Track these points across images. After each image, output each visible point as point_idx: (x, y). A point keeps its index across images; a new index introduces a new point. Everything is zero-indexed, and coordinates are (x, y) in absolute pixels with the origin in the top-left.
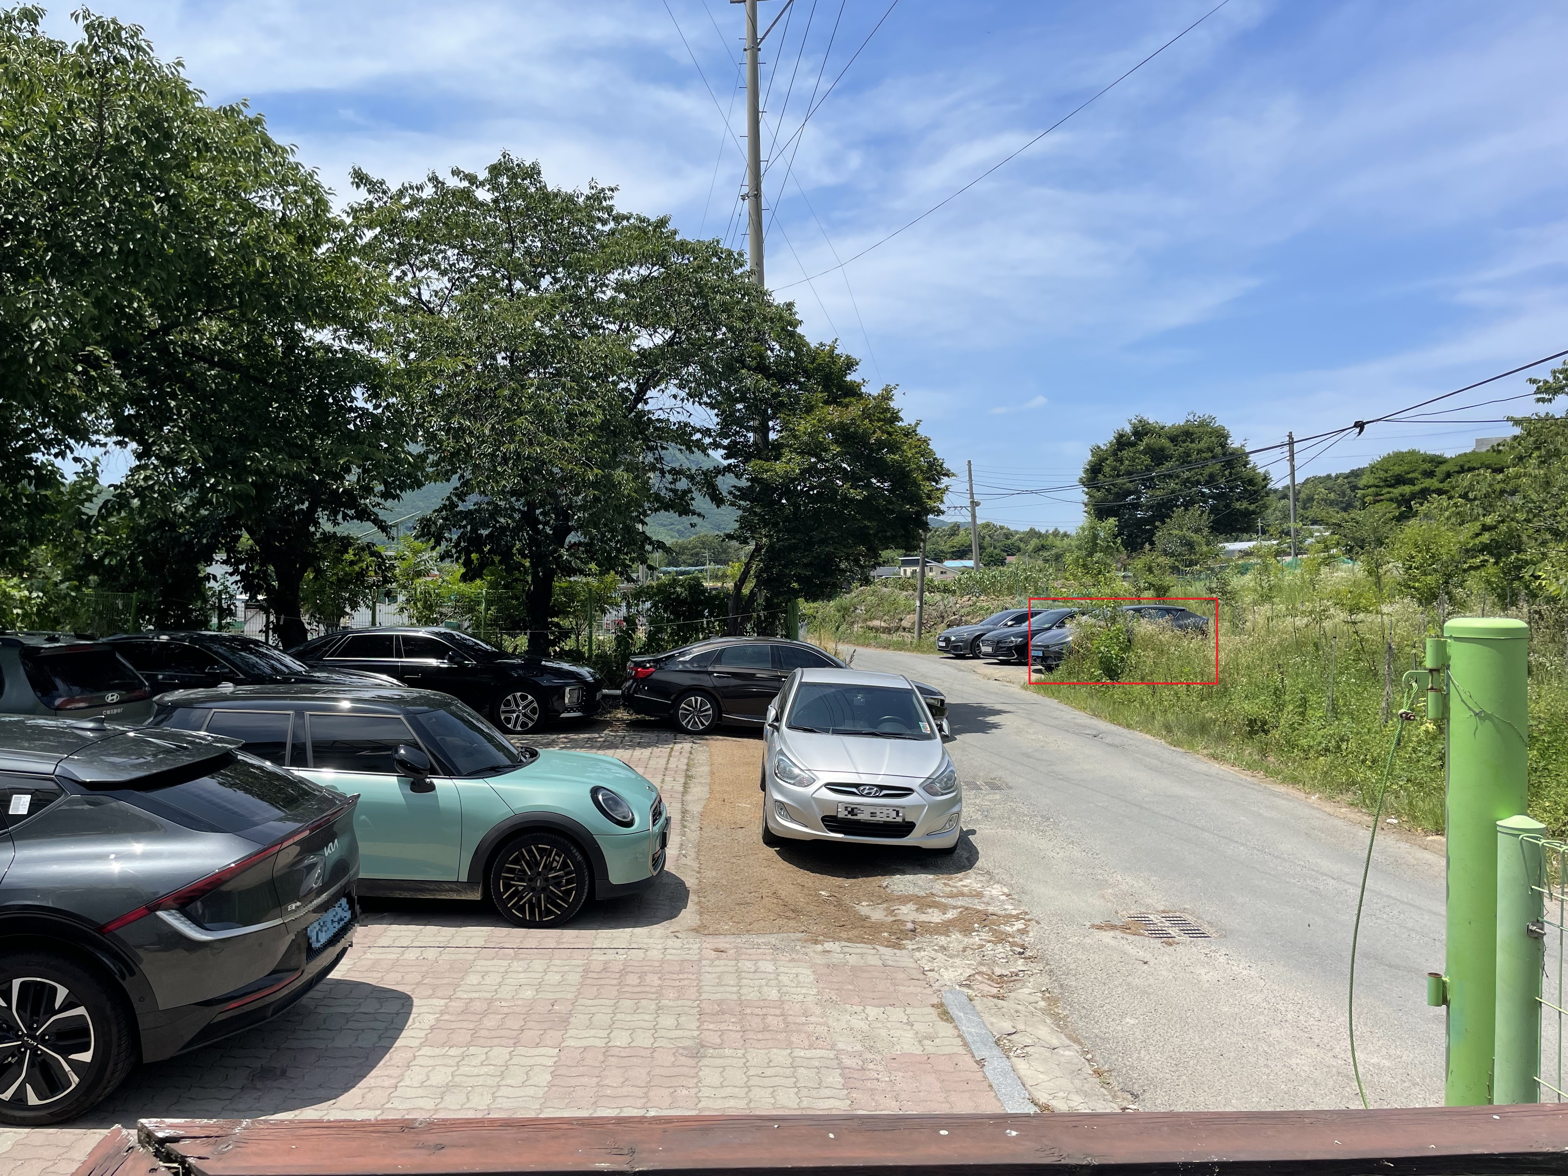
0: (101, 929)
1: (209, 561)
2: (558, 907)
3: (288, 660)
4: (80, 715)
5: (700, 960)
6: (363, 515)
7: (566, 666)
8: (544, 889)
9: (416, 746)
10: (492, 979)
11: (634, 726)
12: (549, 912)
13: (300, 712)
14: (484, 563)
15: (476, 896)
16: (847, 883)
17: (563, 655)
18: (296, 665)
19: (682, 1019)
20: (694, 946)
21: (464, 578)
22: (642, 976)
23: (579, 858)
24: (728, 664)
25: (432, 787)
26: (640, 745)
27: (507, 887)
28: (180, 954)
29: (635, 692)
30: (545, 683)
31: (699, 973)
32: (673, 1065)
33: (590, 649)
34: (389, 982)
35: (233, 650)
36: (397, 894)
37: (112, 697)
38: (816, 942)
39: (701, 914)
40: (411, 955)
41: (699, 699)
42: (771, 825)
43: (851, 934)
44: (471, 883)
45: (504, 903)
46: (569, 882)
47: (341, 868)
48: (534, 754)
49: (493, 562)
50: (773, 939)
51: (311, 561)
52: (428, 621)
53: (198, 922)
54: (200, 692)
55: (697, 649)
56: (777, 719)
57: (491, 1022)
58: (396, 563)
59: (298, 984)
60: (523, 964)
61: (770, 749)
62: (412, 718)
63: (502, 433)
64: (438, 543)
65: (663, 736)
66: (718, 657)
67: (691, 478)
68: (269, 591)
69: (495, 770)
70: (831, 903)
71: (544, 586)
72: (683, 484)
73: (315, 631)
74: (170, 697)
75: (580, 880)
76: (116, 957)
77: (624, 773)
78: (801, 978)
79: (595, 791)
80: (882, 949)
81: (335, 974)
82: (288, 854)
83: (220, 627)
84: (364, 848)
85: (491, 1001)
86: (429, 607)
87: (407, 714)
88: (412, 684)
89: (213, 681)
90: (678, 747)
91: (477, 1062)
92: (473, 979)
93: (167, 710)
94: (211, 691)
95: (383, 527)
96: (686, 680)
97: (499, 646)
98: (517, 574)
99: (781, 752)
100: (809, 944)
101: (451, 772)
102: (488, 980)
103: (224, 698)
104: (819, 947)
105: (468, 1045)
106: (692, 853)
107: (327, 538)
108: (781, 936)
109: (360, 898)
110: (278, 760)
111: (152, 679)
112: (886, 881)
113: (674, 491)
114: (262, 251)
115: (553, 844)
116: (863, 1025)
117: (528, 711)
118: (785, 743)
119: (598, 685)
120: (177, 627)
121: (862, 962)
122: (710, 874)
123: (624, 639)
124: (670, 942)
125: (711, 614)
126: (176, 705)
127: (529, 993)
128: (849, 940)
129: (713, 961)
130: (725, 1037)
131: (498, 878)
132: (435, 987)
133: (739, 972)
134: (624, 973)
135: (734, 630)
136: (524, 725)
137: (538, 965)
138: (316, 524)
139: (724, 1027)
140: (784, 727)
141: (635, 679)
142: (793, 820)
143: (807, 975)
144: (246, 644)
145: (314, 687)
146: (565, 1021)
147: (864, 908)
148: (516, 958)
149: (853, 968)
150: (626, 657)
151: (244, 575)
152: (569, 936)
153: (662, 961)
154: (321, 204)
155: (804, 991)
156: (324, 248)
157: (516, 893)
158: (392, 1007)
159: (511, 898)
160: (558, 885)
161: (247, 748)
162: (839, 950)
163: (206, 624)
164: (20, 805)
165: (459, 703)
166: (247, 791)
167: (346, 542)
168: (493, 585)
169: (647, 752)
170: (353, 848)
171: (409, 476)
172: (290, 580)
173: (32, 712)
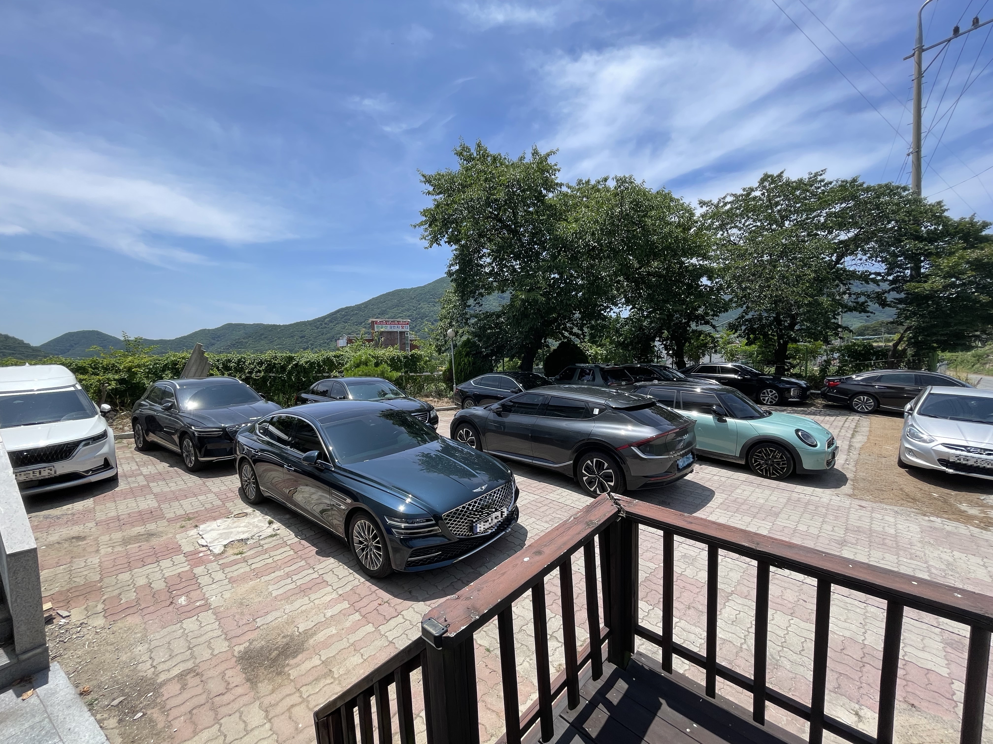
0: (616, 449)
1: (654, 341)
2: (778, 473)
3: (679, 374)
4: (613, 388)
5: (850, 508)
6: (707, 323)
7: (793, 380)
8: (772, 465)
9: (720, 406)
10: (747, 493)
11: (826, 406)
12: (774, 474)
13: (679, 391)
14: (755, 339)
15: (743, 462)
16: (953, 493)
17: (792, 376)
18: (682, 376)
19: (836, 529)
20: (847, 502)
21: (746, 344)
22: (817, 507)
23: (789, 456)
24: (884, 382)
25: (726, 421)
26: (829, 415)
27: (756, 461)
28: (638, 461)
29: (828, 392)
30: (781, 386)
31: (848, 513)
32: (828, 544)
33: (806, 373)
34: (707, 485)
35: (661, 370)
36: (712, 457)
37: (624, 383)
38: (925, 515)
39: (854, 489)
40: (716, 478)
41: (866, 397)
42: (903, 458)
43: (950, 517)
44: (740, 457)
45: (755, 467)
46: (783, 464)
47: (689, 444)
48: (770, 414)
49: (760, 338)
50: (896, 509)
51: (688, 340)
52: (732, 361)
53: (643, 452)
54: (647, 383)
55: (865, 375)
56: (911, 409)
57: (745, 507)
58: (719, 339)
59: (674, 477)
60: (761, 490)
61: (906, 422)
62: (719, 396)
63: (764, 287)
64: (736, 331)
65: (843, 412)
66: (879, 379)
67: (868, 296)
68: (673, 350)
69: (752, 418)
70: (939, 500)
71: (784, 347)
72: (862, 299)
73: (689, 364)
74: (638, 384)
75: (789, 464)
76: (620, 458)
77: (816, 426)
78: (910, 528)
79: (797, 431)
80: (972, 528)
81: (686, 478)
82: (671, 436)
83: (657, 362)
84: (698, 438)
85: (746, 500)
86: (733, 355)
87: (717, 394)
88: (723, 384)
89: (651, 380)
90: (851, 418)
91: (738, 519)
92: (738, 491)
93: (637, 388)
94: (650, 383)
95: (714, 327)
96: (859, 389)
97: (762, 371)
98: (770, 343)
99: (912, 425)
100: (920, 515)
101: (733, 416)
102: (745, 493)
103: (655, 385)
104: (927, 518)
105: (735, 513)
106: (853, 464)
107: (694, 331)
108: (901, 508)
109: (697, 455)
110: (671, 406)
111: (635, 378)
112: (983, 497)
113: (857, 303)
114: (671, 236)
115: (776, 449)
116: (951, 559)
117: (773, 397)
118: (915, 421)
119: (808, 388)
120: (644, 362)
121: (956, 531)
122: (861, 474)
123: (824, 370)
124: (834, 497)
125: (877, 359)
126: (641, 387)
127: (762, 501)
128: (949, 519)
129: (857, 510)
130: (859, 541)
131: (752, 458)
132: (724, 491)
133: (872, 518)
134: (807, 503)
135: (892, 366)
136: (771, 402)
137: (767, 492)
138: (690, 327)
139: (859, 537)
140: (915, 413)
141: (828, 387)
142: (917, 457)
143: (915, 528)
144: (665, 368)
145: (688, 383)
146: (777, 515)
147: (964, 507)
148: (758, 487)
149: (948, 532)
150: (823, 377)
151: (665, 345)
152: (783, 484)
153: (828, 504)
154: (692, 215)
155: (912, 534)
156: (692, 230)
157: (759, 464)
158: (708, 493)
159: (757, 465)
160: (778, 464)
161: (660, 401)
162: (940, 522)
163: (653, 361)
164: (596, 411)
165: (739, 392)
166: (661, 416)
167: (701, 333)
168: (760, 347)
169: (832, 418)
170: (694, 437)
171: (723, 307)
172: (681, 347)
173: (602, 386)
